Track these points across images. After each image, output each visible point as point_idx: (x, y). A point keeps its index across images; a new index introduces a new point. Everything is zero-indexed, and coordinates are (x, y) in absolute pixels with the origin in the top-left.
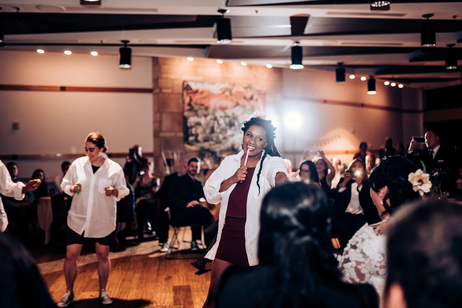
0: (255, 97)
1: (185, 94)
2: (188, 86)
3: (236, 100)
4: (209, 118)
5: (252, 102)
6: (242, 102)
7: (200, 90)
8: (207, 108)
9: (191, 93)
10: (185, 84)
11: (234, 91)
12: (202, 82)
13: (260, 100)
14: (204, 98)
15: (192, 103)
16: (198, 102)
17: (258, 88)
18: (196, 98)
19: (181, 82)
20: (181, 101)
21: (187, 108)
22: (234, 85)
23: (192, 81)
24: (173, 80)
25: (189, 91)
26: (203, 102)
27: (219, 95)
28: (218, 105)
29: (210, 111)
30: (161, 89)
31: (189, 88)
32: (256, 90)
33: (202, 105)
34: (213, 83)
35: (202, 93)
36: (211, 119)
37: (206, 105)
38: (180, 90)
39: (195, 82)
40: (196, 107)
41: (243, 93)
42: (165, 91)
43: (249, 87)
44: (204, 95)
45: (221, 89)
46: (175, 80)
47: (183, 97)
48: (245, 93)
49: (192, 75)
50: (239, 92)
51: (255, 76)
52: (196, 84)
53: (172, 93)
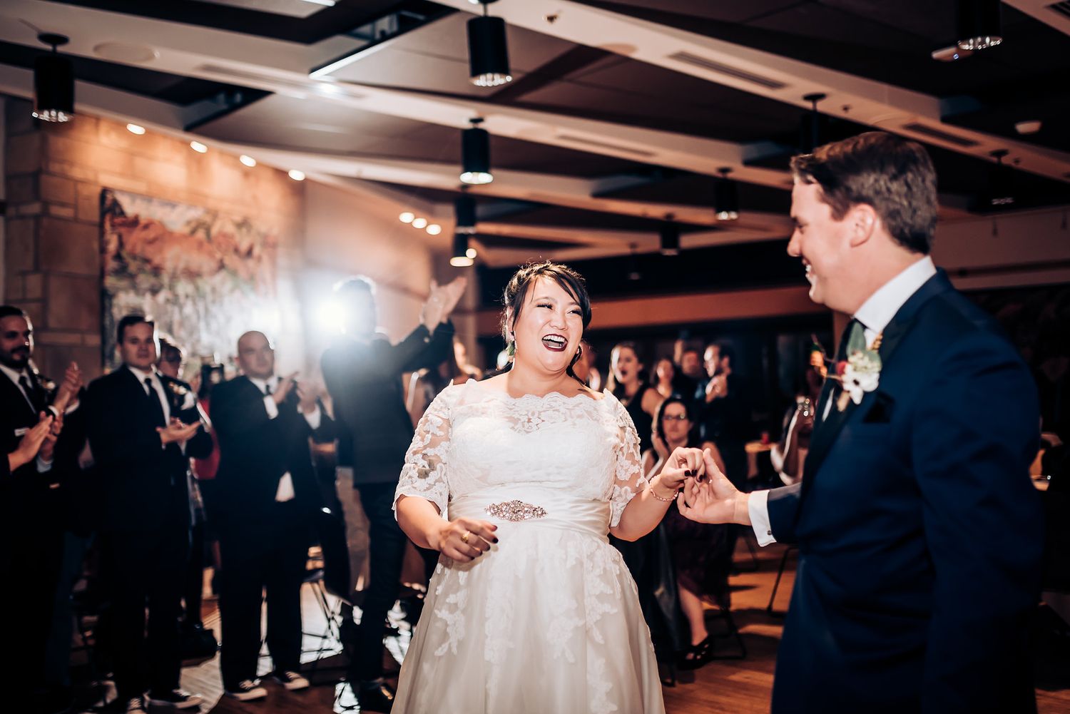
0: (257, 251)
1: (108, 226)
2: (116, 203)
3: (218, 256)
4: (162, 297)
5: (251, 263)
6: (231, 260)
7: (143, 221)
8: (157, 271)
9: (124, 224)
10: (109, 196)
11: (214, 231)
12: (148, 198)
13: (265, 258)
14: (151, 242)
15: (124, 254)
16: (138, 250)
17: (263, 229)
18: (135, 239)
19: (98, 190)
20: (96, 246)
21: (112, 264)
22: (215, 214)
23: (123, 192)
24: (77, 182)
25: (118, 220)
26: (150, 251)
27: (184, 237)
28: (181, 265)
29: (165, 279)
30: (46, 204)
31: (117, 210)
32: (259, 233)
33: (147, 261)
34: (172, 205)
35: (146, 227)
36: (168, 301)
37: (157, 260)
38: (95, 215)
39: (133, 195)
40: (133, 266)
41: (232, 237)
42: (56, 211)
43: (244, 224)
44: (151, 234)
45: (189, 223)
46: (83, 182)
47: (102, 232)
48: (237, 238)
49: (122, 175)
50: (225, 236)
51: (255, 198)
52: (133, 201)
53: (76, 220)
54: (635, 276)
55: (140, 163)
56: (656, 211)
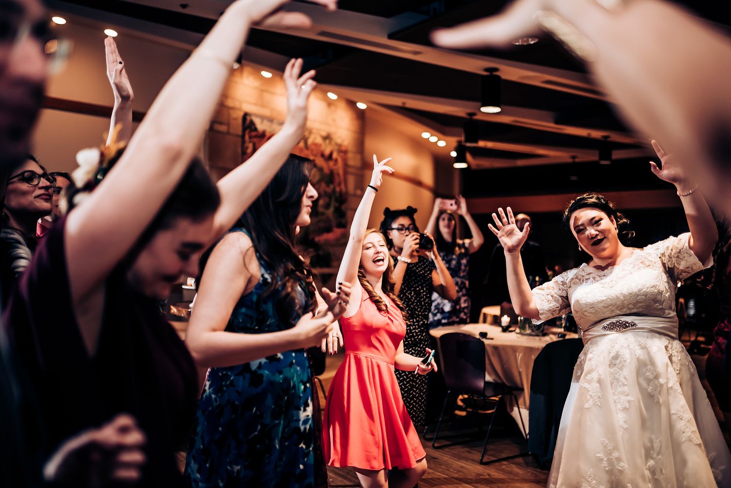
0: (335, 155)
1: (247, 137)
2: (252, 123)
5: (331, 163)
6: (319, 161)
7: (267, 133)
9: (256, 137)
10: (248, 118)
11: (310, 141)
12: (271, 120)
13: (339, 160)
17: (339, 141)
19: (241, 114)
20: (239, 150)
22: (310, 132)
23: (257, 115)
24: (230, 109)
25: (254, 134)
31: (253, 127)
32: (336, 144)
38: (239, 131)
39: (262, 118)
41: (320, 145)
42: (218, 127)
43: (327, 138)
46: (233, 108)
47: (243, 142)
48: (323, 147)
49: (255, 104)
50: (316, 145)
51: (334, 120)
52: (262, 122)
53: (228, 133)
54: (574, 178)
55: (267, 96)
56: (596, 134)
